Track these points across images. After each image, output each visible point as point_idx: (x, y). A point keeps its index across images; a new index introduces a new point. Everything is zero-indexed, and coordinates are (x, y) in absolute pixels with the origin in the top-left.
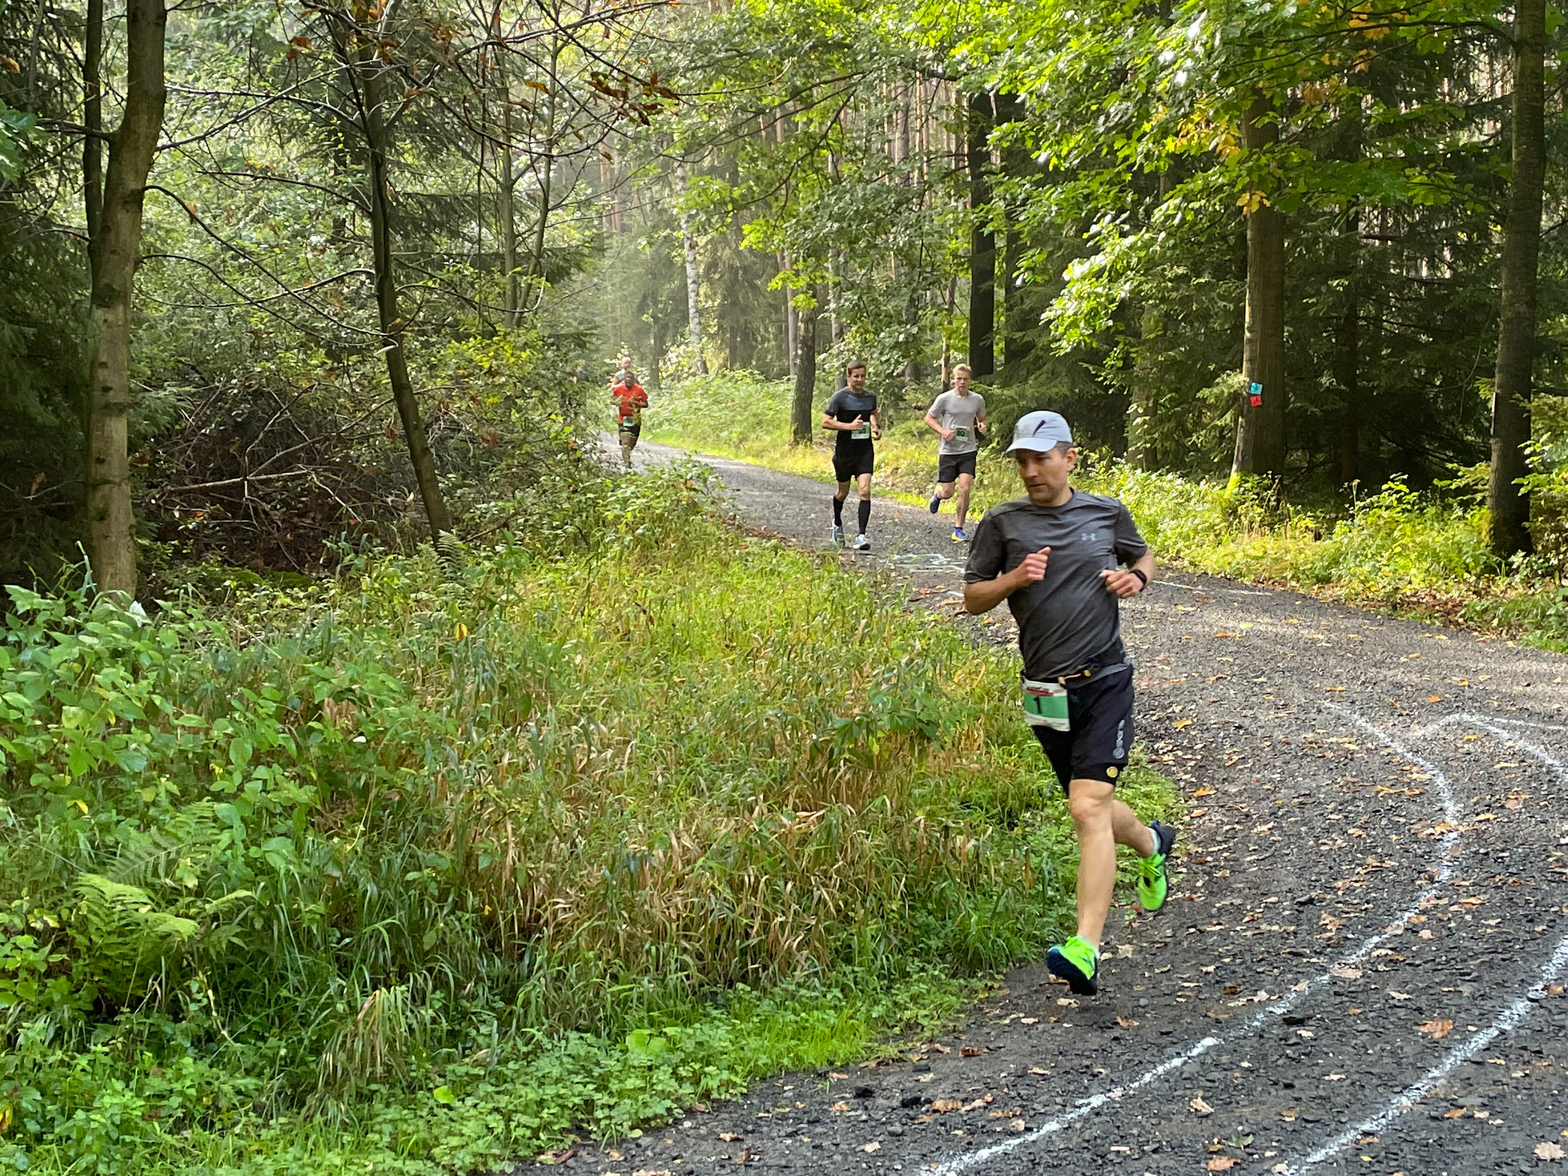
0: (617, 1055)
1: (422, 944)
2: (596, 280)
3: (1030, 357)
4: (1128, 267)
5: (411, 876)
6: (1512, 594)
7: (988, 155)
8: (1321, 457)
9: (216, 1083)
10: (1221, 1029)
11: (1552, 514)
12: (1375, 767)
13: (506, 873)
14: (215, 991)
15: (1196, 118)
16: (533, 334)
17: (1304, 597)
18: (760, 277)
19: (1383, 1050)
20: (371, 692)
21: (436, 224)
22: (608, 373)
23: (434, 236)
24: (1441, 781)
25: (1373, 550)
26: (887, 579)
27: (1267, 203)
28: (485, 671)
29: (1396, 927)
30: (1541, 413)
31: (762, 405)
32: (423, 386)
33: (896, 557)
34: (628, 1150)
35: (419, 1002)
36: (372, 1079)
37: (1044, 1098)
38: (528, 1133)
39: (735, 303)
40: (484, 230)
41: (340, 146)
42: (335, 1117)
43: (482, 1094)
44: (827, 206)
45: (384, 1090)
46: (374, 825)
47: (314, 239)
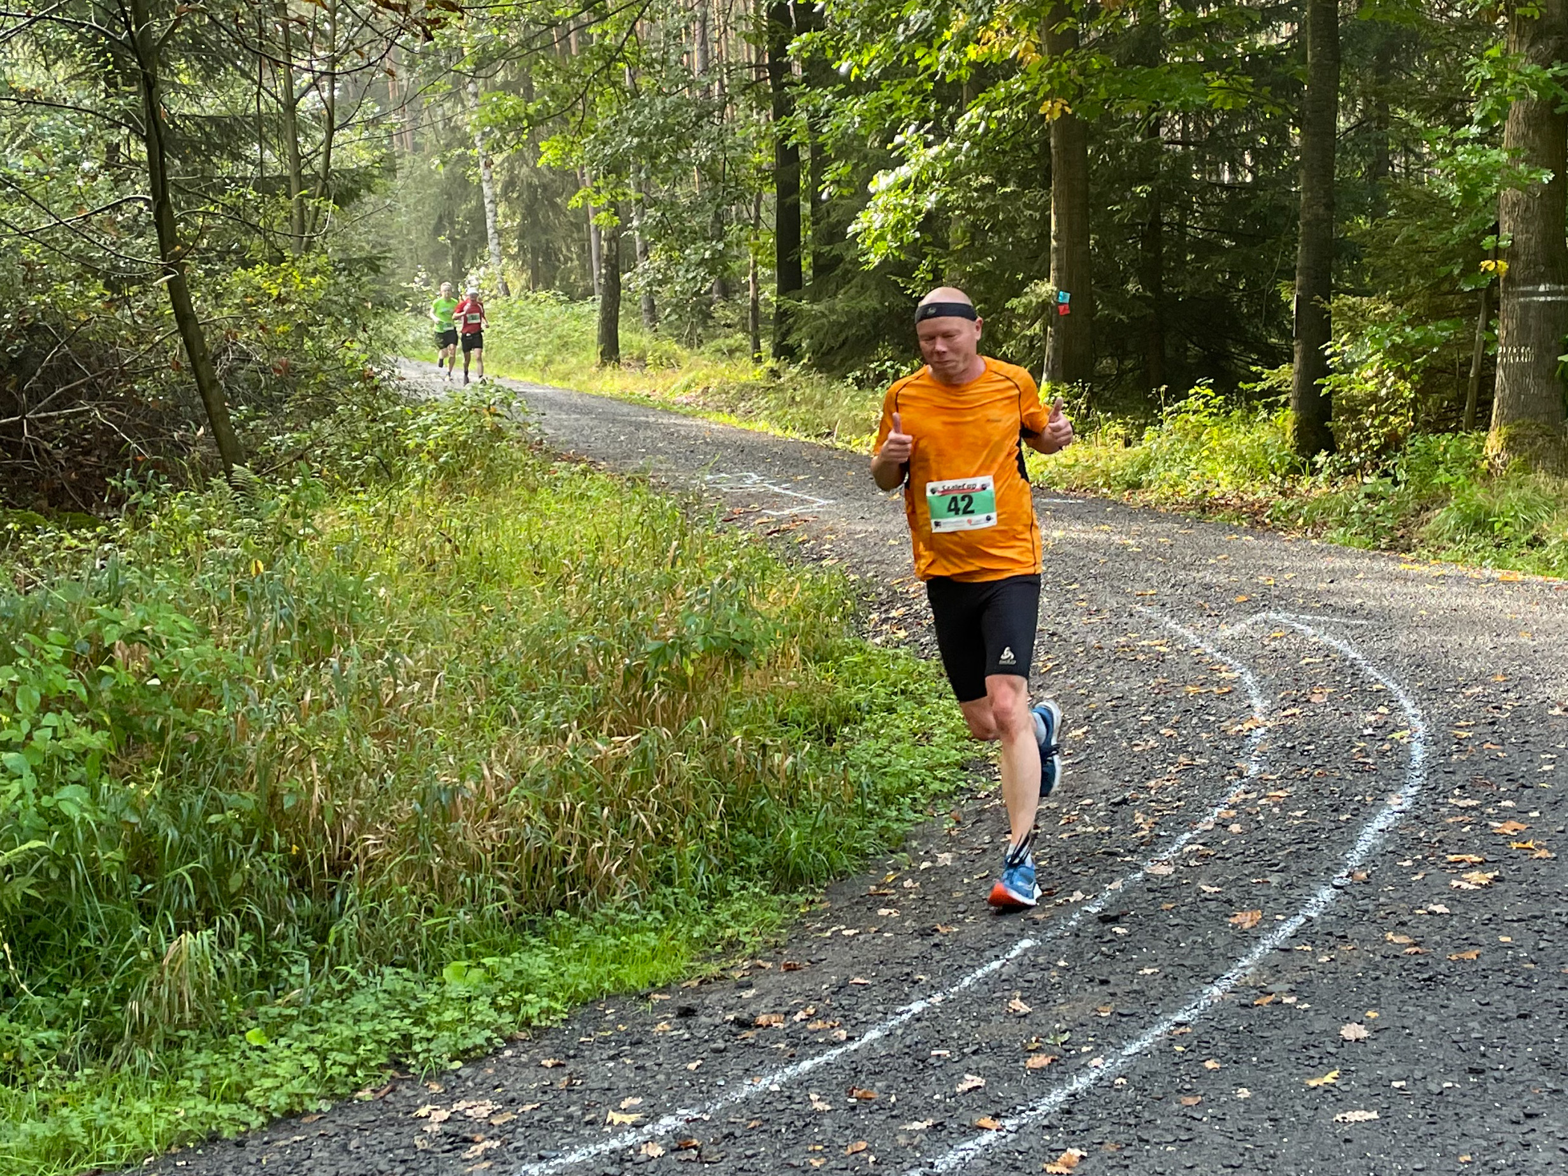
0: (434, 988)
1: (227, 886)
2: (388, 201)
3: (838, 272)
4: (933, 178)
5: (213, 819)
6: (1316, 493)
7: (788, 67)
8: (1129, 364)
9: (16, 1038)
10: (1037, 930)
11: (1353, 412)
12: (1185, 667)
13: (313, 812)
14: (12, 944)
15: (996, 25)
16: (324, 259)
17: (1115, 503)
18: (560, 195)
19: (1195, 942)
20: (163, 632)
21: (217, 147)
22: (404, 297)
23: (215, 160)
24: (1248, 679)
25: (1181, 454)
26: (699, 499)
27: (1069, 111)
28: (282, 607)
29: (1207, 823)
30: (1341, 313)
31: (566, 327)
32: (209, 316)
33: (708, 477)
34: (448, 1082)
35: (226, 946)
36: (181, 1025)
37: (864, 1007)
38: (345, 1071)
39: (535, 223)
40: (267, 152)
41: (110, 67)
42: (144, 1066)
43: (296, 1034)
44: (626, 120)
45: (193, 1035)
46: (172, 769)
47: (86, 165)
